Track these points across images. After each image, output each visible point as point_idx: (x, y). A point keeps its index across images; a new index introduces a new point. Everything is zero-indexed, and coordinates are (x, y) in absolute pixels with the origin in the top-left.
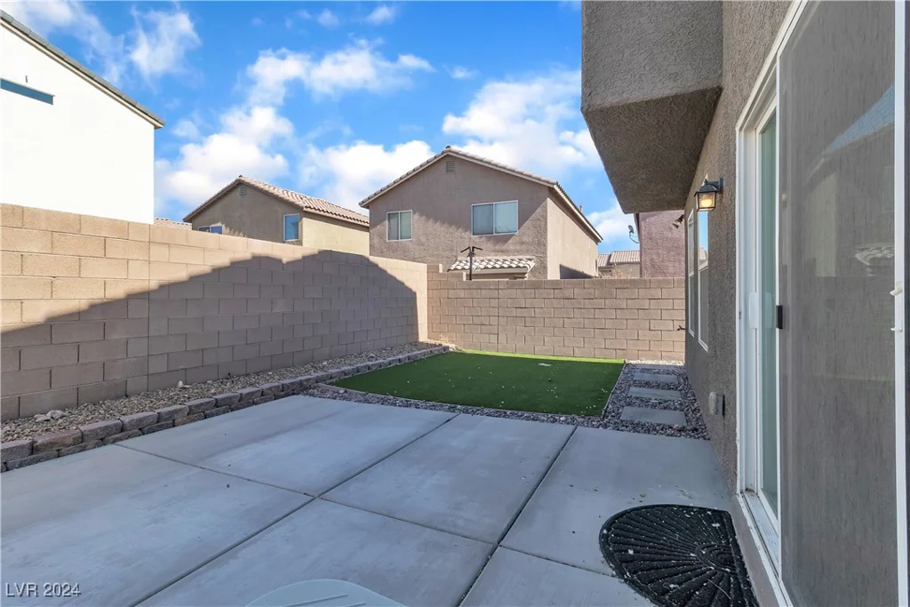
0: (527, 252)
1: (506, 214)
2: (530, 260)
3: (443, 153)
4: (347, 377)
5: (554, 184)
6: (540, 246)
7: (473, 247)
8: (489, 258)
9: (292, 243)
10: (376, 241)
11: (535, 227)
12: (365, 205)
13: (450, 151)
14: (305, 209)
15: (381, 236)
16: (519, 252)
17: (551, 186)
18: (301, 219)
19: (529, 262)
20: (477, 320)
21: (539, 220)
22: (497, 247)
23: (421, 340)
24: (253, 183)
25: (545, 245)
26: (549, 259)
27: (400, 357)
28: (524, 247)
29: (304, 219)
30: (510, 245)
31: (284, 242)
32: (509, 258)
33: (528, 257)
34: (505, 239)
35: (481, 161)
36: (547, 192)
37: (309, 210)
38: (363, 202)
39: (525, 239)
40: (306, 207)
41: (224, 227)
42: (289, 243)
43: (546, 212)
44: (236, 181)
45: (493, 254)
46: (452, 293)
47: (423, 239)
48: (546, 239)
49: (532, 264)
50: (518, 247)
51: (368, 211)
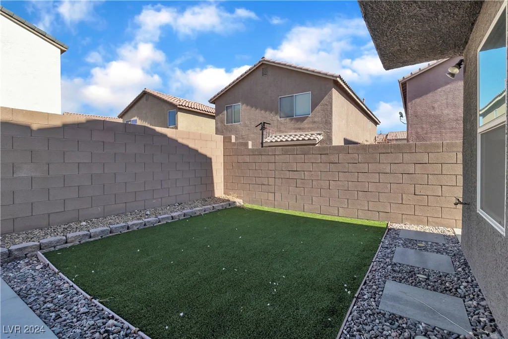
0: (318, 128)
1: (303, 102)
2: (320, 134)
3: (260, 62)
4: (92, 239)
5: (337, 77)
6: (327, 124)
7: (264, 123)
8: (290, 134)
9: (172, 128)
10: (219, 124)
11: (324, 110)
12: (213, 101)
13: (264, 60)
14: (178, 106)
15: (222, 122)
16: (311, 129)
17: (335, 79)
18: (177, 113)
19: (318, 136)
20: (259, 181)
21: (327, 105)
22: (297, 126)
23: (217, 195)
24: (151, 92)
25: (331, 123)
26: (333, 134)
27: (174, 214)
28: (315, 126)
29: (179, 113)
30: (305, 124)
31: (168, 128)
32: (304, 134)
33: (318, 132)
34: (302, 119)
35: (285, 65)
36: (332, 84)
37: (181, 107)
38: (211, 100)
39: (316, 119)
40: (179, 105)
41: (138, 120)
42: (170, 128)
43: (331, 98)
44: (143, 92)
45: (293, 131)
46: (241, 159)
47: (247, 122)
48: (331, 119)
49: (321, 137)
50: (311, 126)
51: (214, 105)
